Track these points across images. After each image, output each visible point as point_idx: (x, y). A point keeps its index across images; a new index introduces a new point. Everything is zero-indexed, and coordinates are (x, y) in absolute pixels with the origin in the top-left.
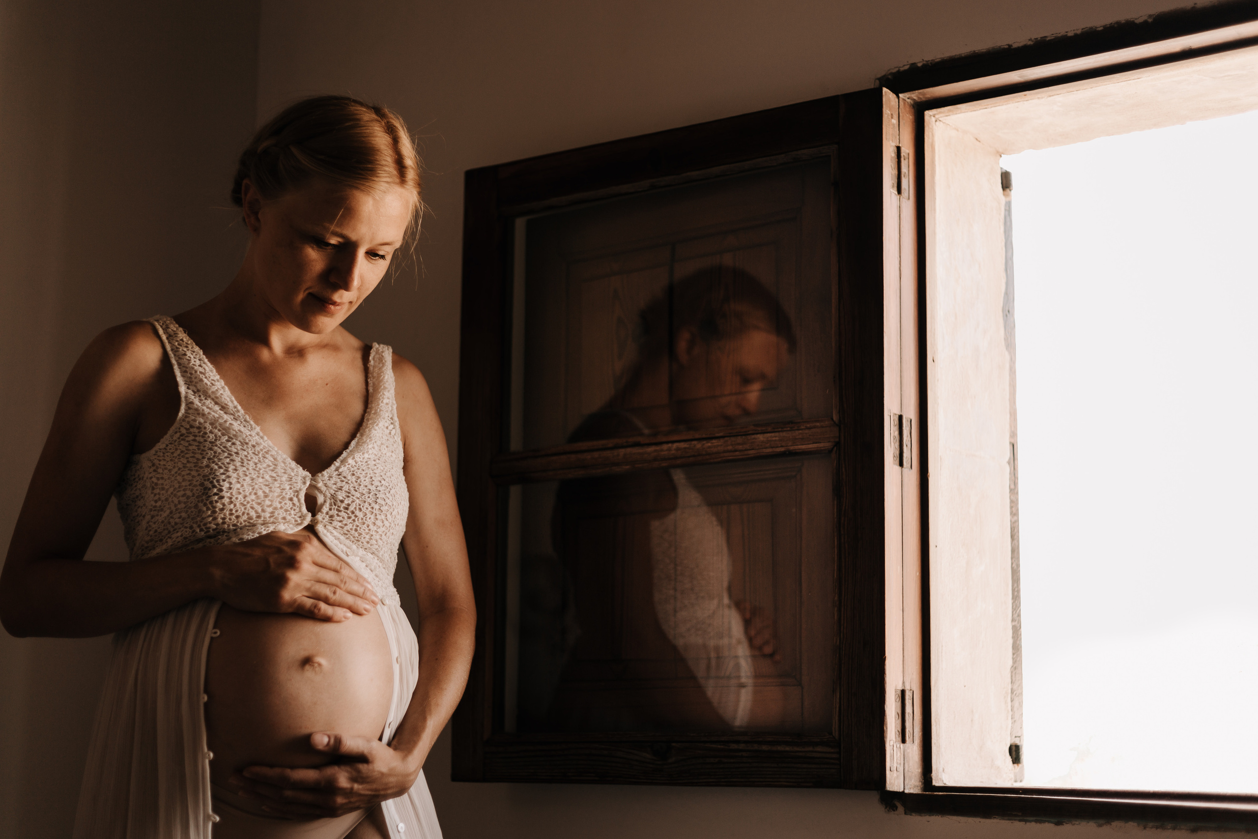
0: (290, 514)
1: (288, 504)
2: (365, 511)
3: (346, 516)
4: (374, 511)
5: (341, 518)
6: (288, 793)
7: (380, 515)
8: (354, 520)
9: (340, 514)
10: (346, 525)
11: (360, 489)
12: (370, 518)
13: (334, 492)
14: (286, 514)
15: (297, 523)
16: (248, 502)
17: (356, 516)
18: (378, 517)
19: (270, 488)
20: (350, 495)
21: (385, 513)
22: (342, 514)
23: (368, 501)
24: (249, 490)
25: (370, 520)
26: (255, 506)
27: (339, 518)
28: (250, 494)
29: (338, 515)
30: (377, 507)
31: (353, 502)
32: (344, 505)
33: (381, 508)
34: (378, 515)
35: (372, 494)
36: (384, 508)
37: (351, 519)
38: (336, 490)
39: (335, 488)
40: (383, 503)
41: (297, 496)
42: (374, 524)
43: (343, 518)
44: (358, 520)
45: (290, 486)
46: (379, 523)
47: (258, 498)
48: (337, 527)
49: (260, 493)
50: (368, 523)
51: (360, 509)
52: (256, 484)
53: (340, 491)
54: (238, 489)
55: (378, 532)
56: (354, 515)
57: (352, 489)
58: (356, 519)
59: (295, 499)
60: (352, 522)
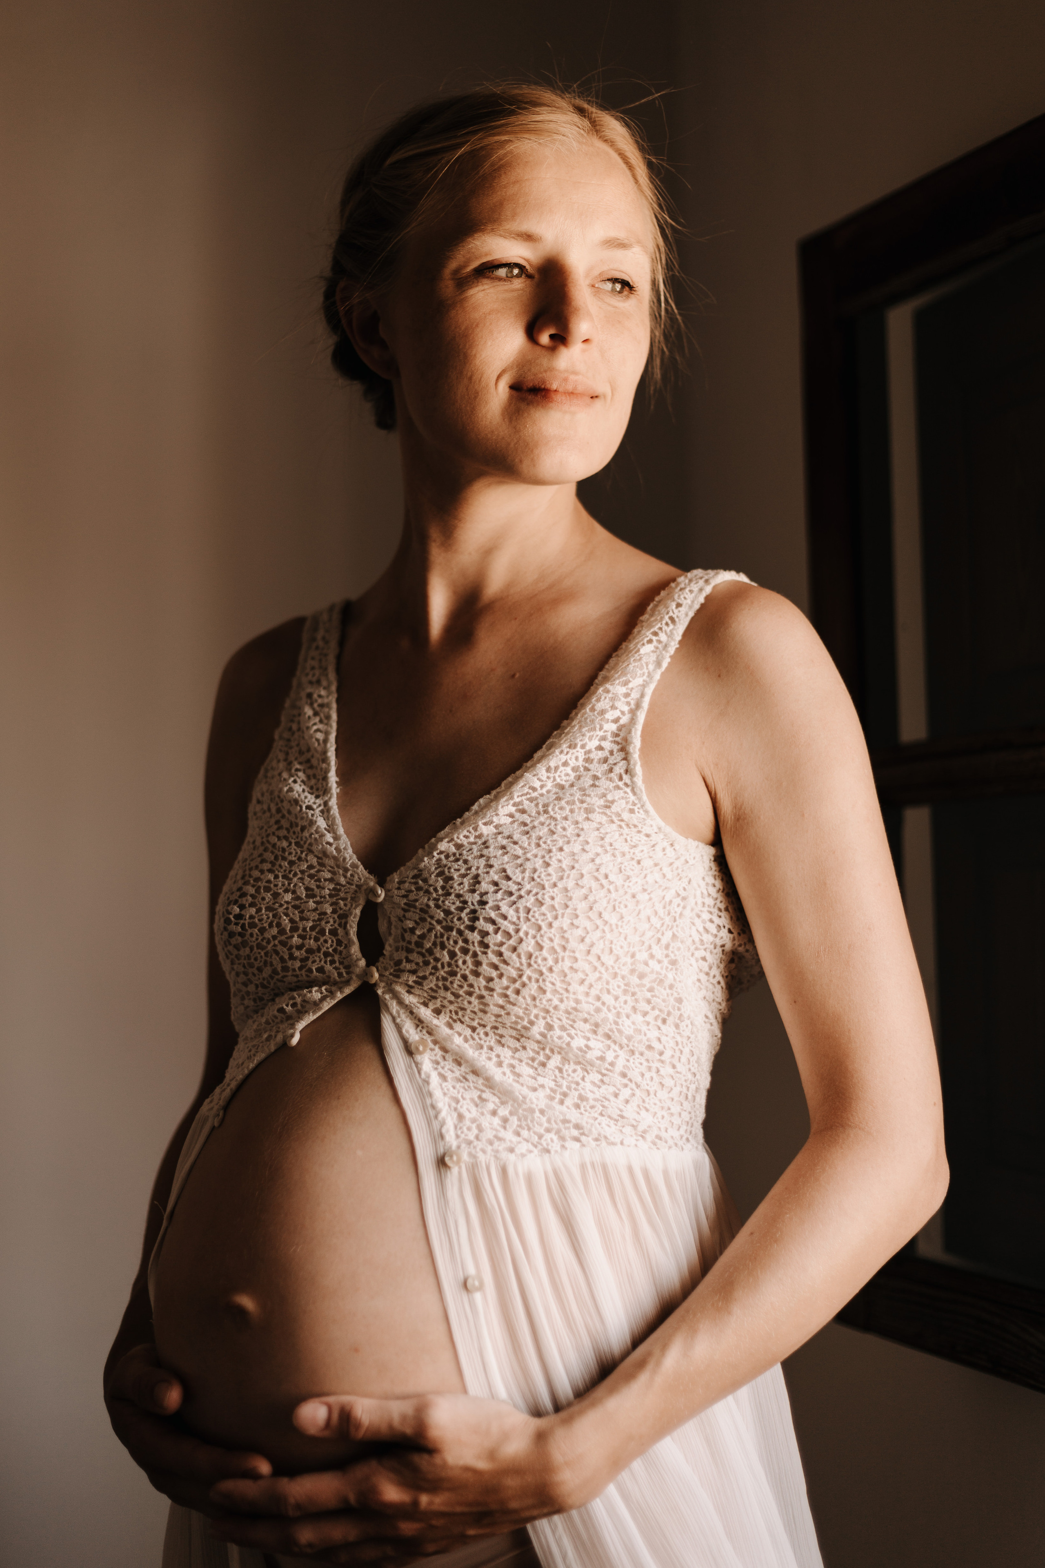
0: (332, 962)
1: (330, 941)
2: (452, 949)
3: (420, 960)
4: (471, 947)
5: (414, 967)
6: (306, 1535)
7: (486, 953)
8: (435, 968)
9: (411, 958)
10: (424, 978)
11: (447, 902)
12: (464, 962)
13: (402, 912)
14: (326, 962)
15: (343, 979)
16: (268, 942)
17: (437, 960)
18: (481, 957)
19: (302, 912)
20: (426, 916)
21: (496, 948)
22: (414, 956)
23: (458, 926)
24: (268, 918)
25: (465, 967)
26: (279, 948)
27: (408, 966)
28: (271, 925)
29: (408, 961)
30: (475, 937)
31: (430, 930)
32: (415, 939)
33: (486, 941)
34: (479, 953)
35: (467, 910)
36: (494, 939)
37: (430, 967)
38: (406, 907)
39: (405, 904)
40: (490, 928)
41: (345, 928)
42: (477, 974)
43: (417, 964)
44: (443, 967)
45: (334, 907)
46: (485, 969)
47: (282, 932)
48: (410, 983)
49: (285, 921)
50: (462, 972)
51: (443, 947)
52: (281, 905)
53: (412, 909)
54: (251, 917)
55: (492, 990)
56: (433, 957)
57: (432, 904)
58: (439, 965)
59: (340, 931)
60: (433, 971)
